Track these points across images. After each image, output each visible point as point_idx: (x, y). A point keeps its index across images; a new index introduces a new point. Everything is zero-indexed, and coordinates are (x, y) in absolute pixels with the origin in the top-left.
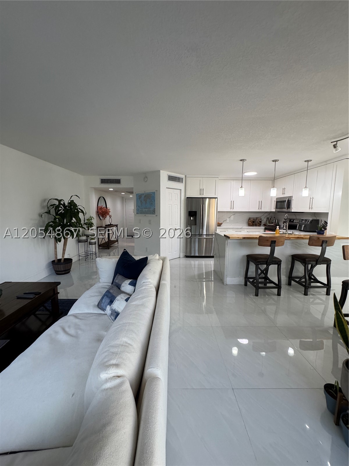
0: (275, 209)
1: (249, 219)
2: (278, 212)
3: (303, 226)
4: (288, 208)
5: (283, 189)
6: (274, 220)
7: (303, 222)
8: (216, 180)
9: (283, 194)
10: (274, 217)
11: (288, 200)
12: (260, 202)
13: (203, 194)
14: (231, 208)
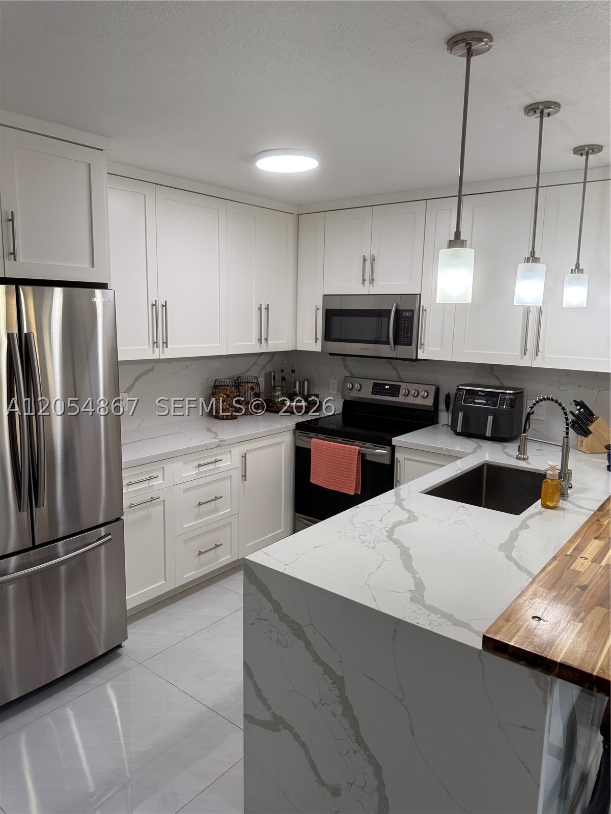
0: (319, 342)
1: (215, 387)
2: (331, 354)
3: (490, 418)
4: (395, 343)
5: (365, 260)
6: (297, 383)
7: (476, 401)
8: (89, 164)
9: (364, 280)
10: (293, 371)
11: (397, 311)
12: (264, 311)
13: (14, 254)
14: (155, 343)
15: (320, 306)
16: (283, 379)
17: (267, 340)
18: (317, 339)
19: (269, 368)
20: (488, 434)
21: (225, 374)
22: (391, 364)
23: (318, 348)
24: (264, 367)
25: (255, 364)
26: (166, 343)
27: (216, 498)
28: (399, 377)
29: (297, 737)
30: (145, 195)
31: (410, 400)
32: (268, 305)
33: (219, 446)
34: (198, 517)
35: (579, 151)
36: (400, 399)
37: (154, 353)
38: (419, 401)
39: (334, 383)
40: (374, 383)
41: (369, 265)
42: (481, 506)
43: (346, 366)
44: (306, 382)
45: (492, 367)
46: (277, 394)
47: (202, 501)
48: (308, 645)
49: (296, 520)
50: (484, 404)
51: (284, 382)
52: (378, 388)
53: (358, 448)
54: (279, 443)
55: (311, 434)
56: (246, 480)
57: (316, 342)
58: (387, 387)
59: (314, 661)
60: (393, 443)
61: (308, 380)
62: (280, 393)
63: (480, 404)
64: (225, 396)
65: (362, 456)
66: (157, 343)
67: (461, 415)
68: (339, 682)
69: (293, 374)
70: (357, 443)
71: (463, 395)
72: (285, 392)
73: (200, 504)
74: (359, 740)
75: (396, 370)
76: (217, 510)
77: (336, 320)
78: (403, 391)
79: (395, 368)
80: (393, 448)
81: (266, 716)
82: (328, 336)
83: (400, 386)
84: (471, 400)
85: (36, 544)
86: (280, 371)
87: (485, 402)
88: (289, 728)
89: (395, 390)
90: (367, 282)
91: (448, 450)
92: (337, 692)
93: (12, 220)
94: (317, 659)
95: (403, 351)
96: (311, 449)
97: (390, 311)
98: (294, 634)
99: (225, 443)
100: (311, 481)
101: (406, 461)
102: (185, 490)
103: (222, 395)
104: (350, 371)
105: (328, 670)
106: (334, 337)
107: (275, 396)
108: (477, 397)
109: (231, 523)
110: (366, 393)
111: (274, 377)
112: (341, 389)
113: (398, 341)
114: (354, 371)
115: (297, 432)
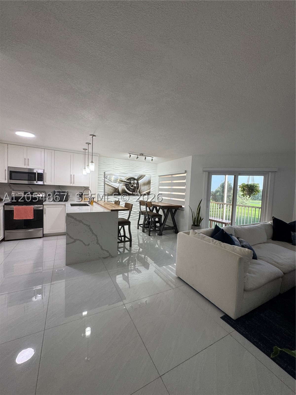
0: (7, 180)
5: (25, 159)
7: (60, 193)
15: (7, 170)
18: (5, 179)
22: (29, 187)
23: (6, 182)
28: (32, 190)
29: (80, 240)
31: (38, 195)
35: (84, 149)
41: (26, 161)
48: (83, 223)
52: (26, 193)
53: (33, 206)
60: (43, 204)
65: (34, 208)
68: (89, 226)
71: (57, 192)
74: (93, 233)
75: (31, 188)
81: (72, 240)
82: (11, 178)
83: (34, 192)
88: (79, 240)
89: (32, 193)
90: (26, 165)
94: (85, 224)
95: (39, 183)
96: (13, 210)
97: (36, 173)
100: (14, 219)
101: (47, 208)
105: (87, 225)
106: (13, 178)
112: (10, 194)
113: (38, 180)
114: (14, 189)
115: (5, 206)
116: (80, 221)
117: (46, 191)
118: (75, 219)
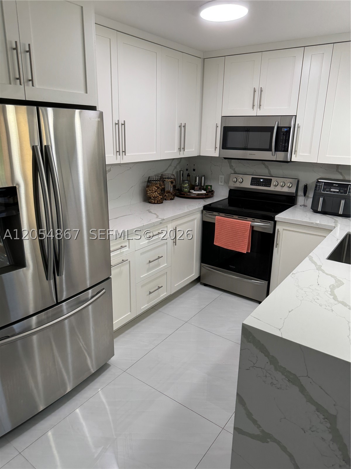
0: (218, 150)
1: (149, 181)
2: (225, 158)
3: (343, 202)
4: (275, 151)
5: (255, 91)
6: (198, 178)
7: (331, 190)
8: (82, 7)
9: (254, 106)
10: (194, 170)
11: (278, 127)
12: (182, 127)
13: (32, 80)
14: (117, 152)
15: (219, 125)
16: (188, 175)
17: (184, 148)
18: (216, 148)
19: (178, 169)
20: (341, 212)
21: (153, 173)
22: (264, 164)
23: (216, 154)
24: (175, 168)
25: (170, 165)
26: (125, 152)
27: (159, 258)
28: (270, 173)
29: (284, 449)
30: (110, 39)
31: (279, 189)
32: (185, 124)
33: (161, 223)
34: (148, 270)
36: (272, 188)
37: (117, 159)
38: (285, 190)
39: (222, 177)
40: (252, 178)
41: (258, 95)
42: (342, 262)
43: (231, 167)
44: (203, 177)
45: (338, 166)
46: (186, 185)
47: (151, 260)
48: (302, 389)
49: (202, 267)
50: (337, 192)
51: (189, 178)
52: (255, 181)
53: (250, 222)
54: (194, 220)
55: (215, 213)
56: (176, 245)
57: (215, 150)
58: (262, 180)
59: (307, 401)
60: (276, 219)
61: (204, 176)
62: (187, 185)
63: (334, 192)
64: (156, 188)
65: (252, 227)
66: (119, 152)
67: (321, 199)
69: (194, 172)
70: (249, 219)
71: (322, 186)
72: (190, 184)
73: (150, 262)
75: (268, 169)
76: (159, 265)
77: (230, 134)
78: (274, 183)
79: (267, 167)
80: (275, 222)
82: (225, 145)
83: (271, 179)
84: (328, 190)
85: (59, 301)
86: (186, 170)
87: (338, 191)
88: (277, 442)
89: (268, 182)
90: (255, 107)
91: (317, 224)
92: (328, 425)
93: (29, 51)
94: (310, 400)
95: (280, 156)
96: (214, 223)
97: (273, 127)
98: (289, 381)
99: (164, 221)
100: (214, 244)
101: (284, 231)
102: (141, 254)
103: (154, 187)
104: (234, 170)
106: (229, 146)
107: (184, 187)
108: (332, 188)
109: (167, 272)
110: (247, 184)
111: (183, 174)
112: (227, 182)
113: (276, 150)
114: (237, 170)
115: (204, 211)
116: (293, 379)
117: (300, 178)
118: (273, 361)
